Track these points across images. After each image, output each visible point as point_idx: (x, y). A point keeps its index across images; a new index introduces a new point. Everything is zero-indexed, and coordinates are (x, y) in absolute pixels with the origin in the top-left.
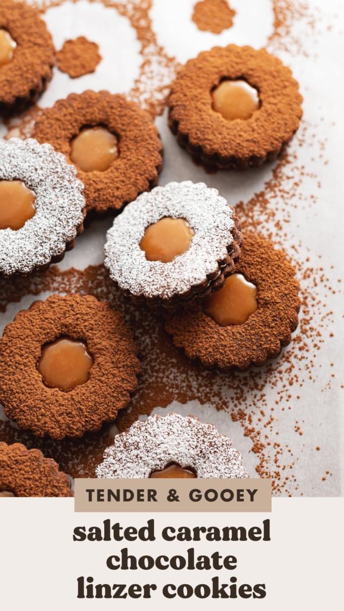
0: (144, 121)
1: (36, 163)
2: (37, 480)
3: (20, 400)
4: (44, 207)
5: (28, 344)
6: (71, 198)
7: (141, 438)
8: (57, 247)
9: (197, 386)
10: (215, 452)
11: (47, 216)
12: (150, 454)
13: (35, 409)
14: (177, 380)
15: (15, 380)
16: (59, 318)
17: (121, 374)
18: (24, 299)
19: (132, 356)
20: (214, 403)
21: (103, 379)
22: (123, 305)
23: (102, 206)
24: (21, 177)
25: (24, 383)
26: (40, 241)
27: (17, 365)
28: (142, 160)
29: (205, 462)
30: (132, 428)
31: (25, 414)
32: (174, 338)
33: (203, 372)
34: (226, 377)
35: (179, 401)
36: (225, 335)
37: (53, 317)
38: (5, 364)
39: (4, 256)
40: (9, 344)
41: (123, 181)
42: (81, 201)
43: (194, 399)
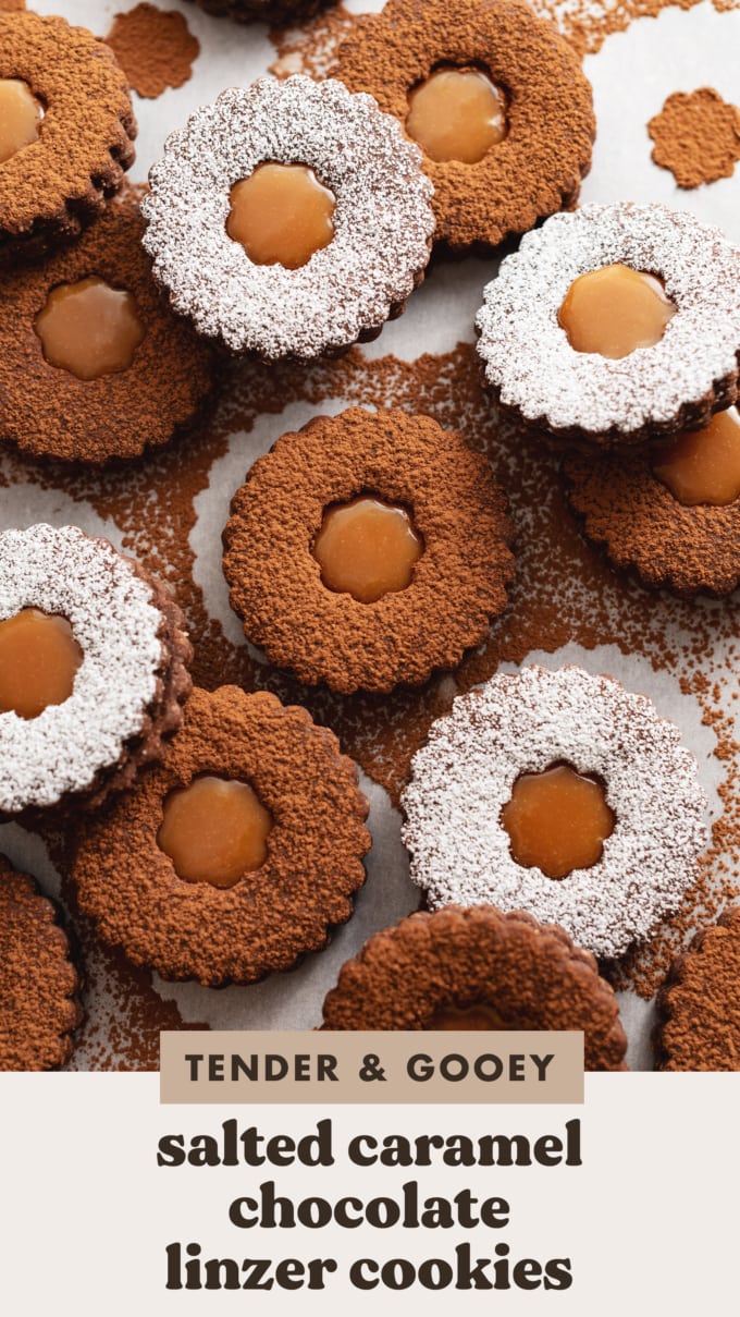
0: (566, 66)
1: (342, 132)
2: (297, 767)
3: (276, 610)
4: (352, 227)
5: (299, 502)
6: (408, 212)
7: (506, 707)
8: (372, 310)
9: (618, 618)
10: (648, 750)
11: (357, 245)
12: (520, 741)
13: (303, 630)
14: (580, 602)
15: (268, 569)
16: (364, 457)
17: (477, 579)
18: (289, 409)
19: (501, 546)
20: (650, 653)
21: (440, 585)
22: (485, 442)
23: (462, 235)
24: (308, 159)
25: (286, 577)
26: (340, 297)
27: (274, 540)
28: (553, 150)
29: (625, 767)
30: (488, 686)
31: (284, 638)
32: (588, 522)
33: (634, 589)
34: (677, 605)
35: (581, 643)
36: (692, 524)
37: (351, 453)
38: (251, 535)
39: (267, 321)
40: (261, 497)
41: (510, 189)
42: (428, 223)
43: (610, 643)
